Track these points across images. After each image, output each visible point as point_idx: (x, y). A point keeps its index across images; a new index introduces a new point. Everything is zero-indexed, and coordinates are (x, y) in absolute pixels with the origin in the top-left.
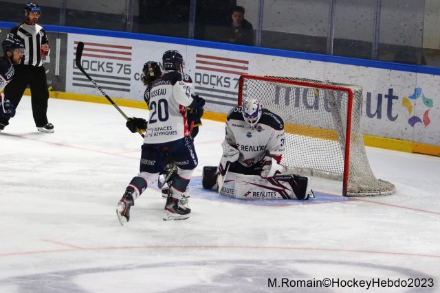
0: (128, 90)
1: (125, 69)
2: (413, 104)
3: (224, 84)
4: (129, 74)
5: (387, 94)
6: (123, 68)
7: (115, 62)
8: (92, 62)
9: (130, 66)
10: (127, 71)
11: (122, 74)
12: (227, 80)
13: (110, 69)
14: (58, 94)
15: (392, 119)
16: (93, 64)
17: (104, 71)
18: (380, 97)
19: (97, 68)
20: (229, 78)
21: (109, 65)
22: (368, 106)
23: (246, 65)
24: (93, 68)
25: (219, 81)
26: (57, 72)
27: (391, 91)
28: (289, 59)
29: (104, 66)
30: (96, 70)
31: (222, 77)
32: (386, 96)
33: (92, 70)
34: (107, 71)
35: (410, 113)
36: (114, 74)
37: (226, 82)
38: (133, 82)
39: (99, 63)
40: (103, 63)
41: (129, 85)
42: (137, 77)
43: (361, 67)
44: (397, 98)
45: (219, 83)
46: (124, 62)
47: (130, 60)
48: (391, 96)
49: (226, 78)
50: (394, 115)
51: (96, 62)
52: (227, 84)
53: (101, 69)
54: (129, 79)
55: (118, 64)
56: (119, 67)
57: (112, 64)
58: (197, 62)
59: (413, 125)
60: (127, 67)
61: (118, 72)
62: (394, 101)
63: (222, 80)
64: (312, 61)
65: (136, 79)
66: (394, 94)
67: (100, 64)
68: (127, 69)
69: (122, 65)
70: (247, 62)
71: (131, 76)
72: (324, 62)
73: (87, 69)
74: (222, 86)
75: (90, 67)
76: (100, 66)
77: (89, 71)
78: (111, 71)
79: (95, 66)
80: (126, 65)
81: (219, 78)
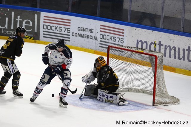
1: (67, 30)
3: (113, 40)
4: (69, 33)
5: (188, 49)
6: (66, 30)
7: (63, 26)
8: (52, 26)
9: (70, 29)
11: (66, 33)
12: (114, 38)
13: (60, 30)
14: (36, 41)
15: (190, 61)
17: (57, 31)
18: (184, 50)
19: (54, 29)
20: (115, 37)
21: (60, 28)
22: (179, 54)
23: (123, 31)
24: (53, 29)
25: (111, 38)
26: (36, 31)
27: (189, 47)
28: (143, 29)
30: (54, 30)
31: (112, 37)
33: (52, 30)
34: (59, 31)
37: (114, 39)
38: (71, 37)
40: (57, 27)
41: (69, 38)
42: (73, 34)
43: (176, 35)
45: (111, 39)
46: (67, 27)
47: (70, 26)
49: (114, 37)
50: (190, 59)
51: (54, 26)
52: (115, 40)
53: (56, 30)
54: (69, 35)
55: (64, 28)
56: (65, 29)
57: (61, 27)
58: (101, 28)
60: (68, 29)
61: (64, 32)
63: (112, 38)
64: (153, 31)
65: (73, 36)
66: (190, 49)
68: (68, 30)
69: (66, 28)
70: (124, 30)
71: (70, 34)
72: (159, 32)
73: (50, 30)
74: (112, 41)
75: (51, 29)
76: (56, 28)
77: (51, 31)
78: (61, 31)
79: (53, 28)
80: (68, 28)
81: (111, 37)
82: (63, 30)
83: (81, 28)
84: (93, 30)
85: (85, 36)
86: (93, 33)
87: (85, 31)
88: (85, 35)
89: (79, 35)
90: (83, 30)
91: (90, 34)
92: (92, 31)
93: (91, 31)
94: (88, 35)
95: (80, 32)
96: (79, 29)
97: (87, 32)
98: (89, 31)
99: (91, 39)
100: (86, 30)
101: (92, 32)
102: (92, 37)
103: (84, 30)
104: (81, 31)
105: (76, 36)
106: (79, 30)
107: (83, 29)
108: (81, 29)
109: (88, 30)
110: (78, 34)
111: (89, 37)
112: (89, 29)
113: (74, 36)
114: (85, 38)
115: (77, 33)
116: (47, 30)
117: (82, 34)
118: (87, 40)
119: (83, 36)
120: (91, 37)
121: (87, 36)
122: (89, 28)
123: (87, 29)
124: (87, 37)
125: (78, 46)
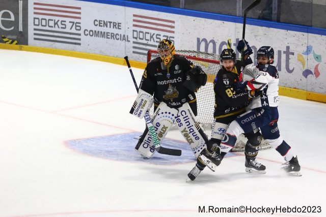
0: (80, 44)
1: (76, 26)
2: (306, 59)
3: (156, 40)
4: (80, 30)
5: (285, 50)
8: (49, 20)
9: (80, 23)
10: (78, 28)
11: (73, 30)
12: (158, 36)
13: (64, 26)
14: (22, 47)
15: (290, 71)
16: (50, 22)
17: (59, 27)
18: (279, 52)
19: (53, 25)
20: (160, 35)
21: (63, 23)
24: (50, 25)
25: (152, 37)
26: (21, 29)
27: (288, 48)
28: (207, 19)
29: (59, 23)
30: (52, 27)
31: (154, 34)
32: (284, 52)
34: (62, 28)
35: (304, 67)
36: (67, 30)
37: (157, 38)
38: (83, 37)
39: (55, 20)
40: (58, 21)
41: (80, 39)
42: (86, 33)
43: (264, 28)
44: (293, 54)
45: (152, 39)
46: (76, 20)
48: (288, 52)
49: (157, 35)
50: (291, 68)
51: (52, 20)
53: (56, 26)
55: (70, 22)
56: (72, 24)
57: (65, 21)
58: (134, 20)
59: (306, 77)
60: (77, 25)
61: (71, 29)
62: (291, 56)
63: (154, 37)
64: (225, 22)
65: (85, 35)
66: (290, 51)
67: (56, 22)
68: (77, 26)
69: (73, 23)
70: (173, 22)
71: (82, 32)
72: (234, 23)
73: (46, 26)
74: (154, 41)
75: (47, 24)
76: (56, 24)
77: (47, 28)
78: (65, 28)
79: (51, 23)
80: (77, 23)
81: (152, 34)
82: (69, 25)
83: (100, 21)
84: (120, 24)
85: (107, 35)
86: (120, 29)
87: (107, 27)
88: (107, 33)
89: (97, 34)
90: (102, 25)
91: (115, 31)
92: (118, 26)
93: (117, 26)
94: (112, 33)
95: (98, 29)
96: (96, 23)
97: (110, 27)
98: (114, 25)
99: (118, 39)
100: (108, 24)
101: (120, 27)
102: (119, 37)
103: (105, 24)
104: (100, 26)
105: (92, 36)
106: (97, 25)
107: (103, 22)
108: (100, 23)
109: (112, 24)
110: (95, 31)
111: (115, 37)
112: (114, 23)
113: (89, 35)
114: (107, 38)
115: (92, 31)
116: (40, 27)
117: (101, 32)
118: (111, 41)
119: (103, 35)
120: (118, 37)
121: (110, 34)
122: (113, 21)
123: (110, 22)
124: (110, 37)
125: (95, 53)
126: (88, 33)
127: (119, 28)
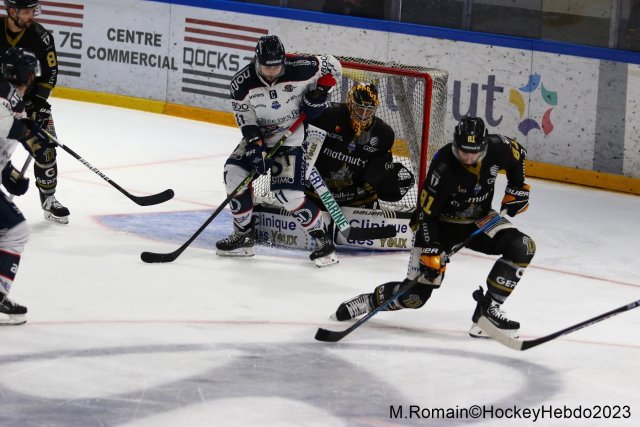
0: (78, 74)
1: (73, 40)
2: (526, 100)
3: (229, 65)
4: (79, 47)
5: (486, 83)
6: (69, 39)
7: (57, 28)
9: (80, 35)
10: (76, 44)
11: (67, 49)
12: (234, 59)
15: (494, 123)
18: (474, 87)
20: (237, 57)
22: (456, 103)
25: (221, 60)
27: (492, 78)
28: (331, 26)
31: (225, 55)
32: (484, 87)
35: (521, 114)
37: (232, 62)
38: (84, 61)
41: (78, 66)
42: (92, 53)
43: (446, 41)
44: (501, 90)
45: (221, 64)
46: (72, 30)
47: (80, 25)
48: (492, 87)
49: (232, 56)
50: (496, 117)
52: (234, 66)
54: (79, 57)
55: (61, 33)
56: (64, 36)
58: (187, 30)
59: (525, 133)
60: (75, 37)
62: (496, 94)
63: (227, 60)
64: (367, 31)
65: (90, 57)
66: (496, 85)
68: (76, 40)
69: (67, 34)
70: (266, 32)
71: (83, 52)
72: (387, 33)
74: (226, 68)
80: (74, 34)
81: (222, 56)
82: (58, 38)
83: (119, 31)
84: (160, 36)
85: (133, 58)
87: (133, 42)
88: (133, 53)
89: (112, 55)
90: (124, 38)
91: (149, 50)
92: (156, 40)
93: (153, 40)
94: (141, 54)
95: (115, 45)
96: (112, 34)
97: (139, 42)
98: (146, 39)
99: (154, 65)
100: (136, 36)
101: (158, 43)
102: (156, 61)
103: (130, 37)
104: (119, 40)
105: (103, 59)
106: (113, 39)
107: (125, 33)
108: (119, 35)
109: (143, 37)
110: (110, 50)
111: (147, 60)
112: (147, 34)
113: (96, 58)
114: (133, 62)
115: (103, 50)
117: (122, 52)
118: (141, 69)
119: (125, 57)
120: (153, 61)
121: (138, 56)
122: (145, 31)
123: (140, 34)
124: (138, 60)
125: (107, 92)
126: (95, 53)
127: (156, 45)
